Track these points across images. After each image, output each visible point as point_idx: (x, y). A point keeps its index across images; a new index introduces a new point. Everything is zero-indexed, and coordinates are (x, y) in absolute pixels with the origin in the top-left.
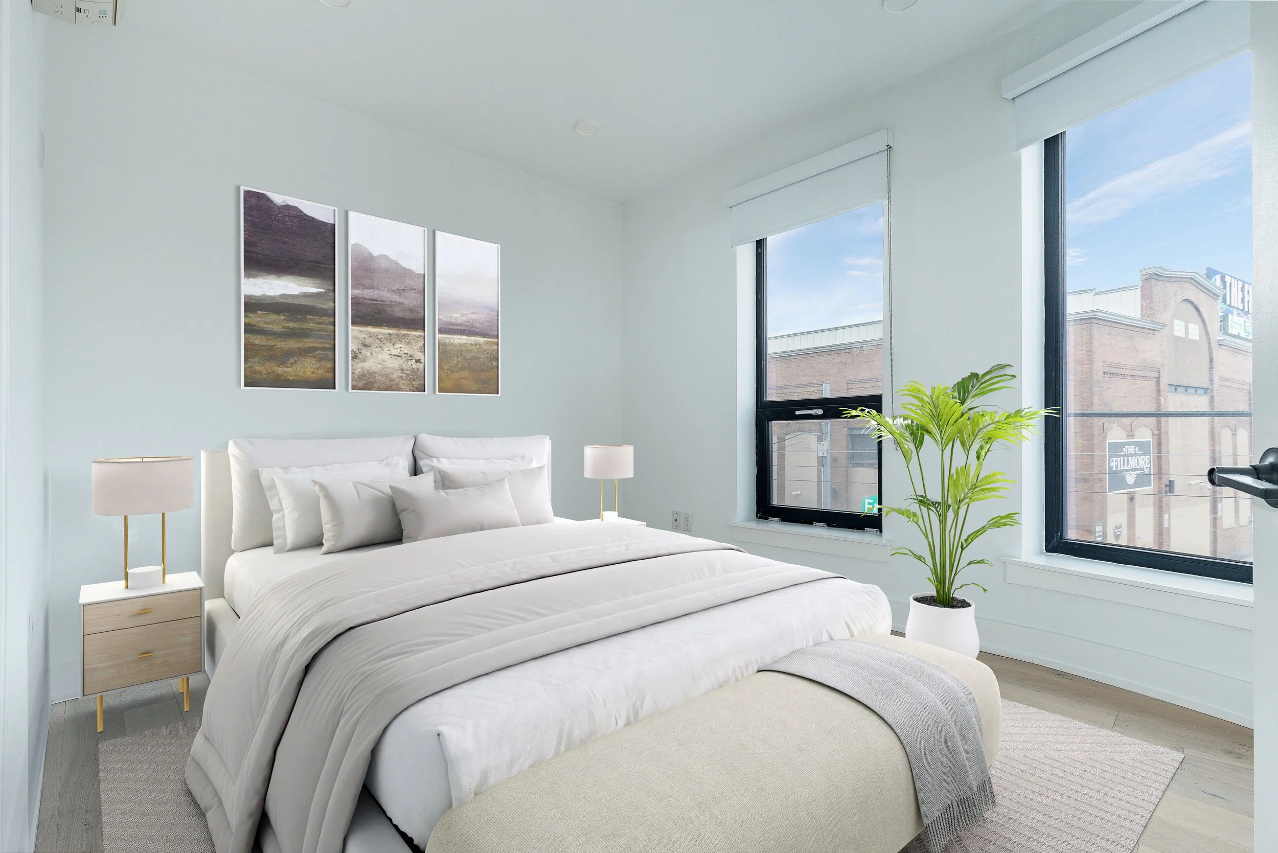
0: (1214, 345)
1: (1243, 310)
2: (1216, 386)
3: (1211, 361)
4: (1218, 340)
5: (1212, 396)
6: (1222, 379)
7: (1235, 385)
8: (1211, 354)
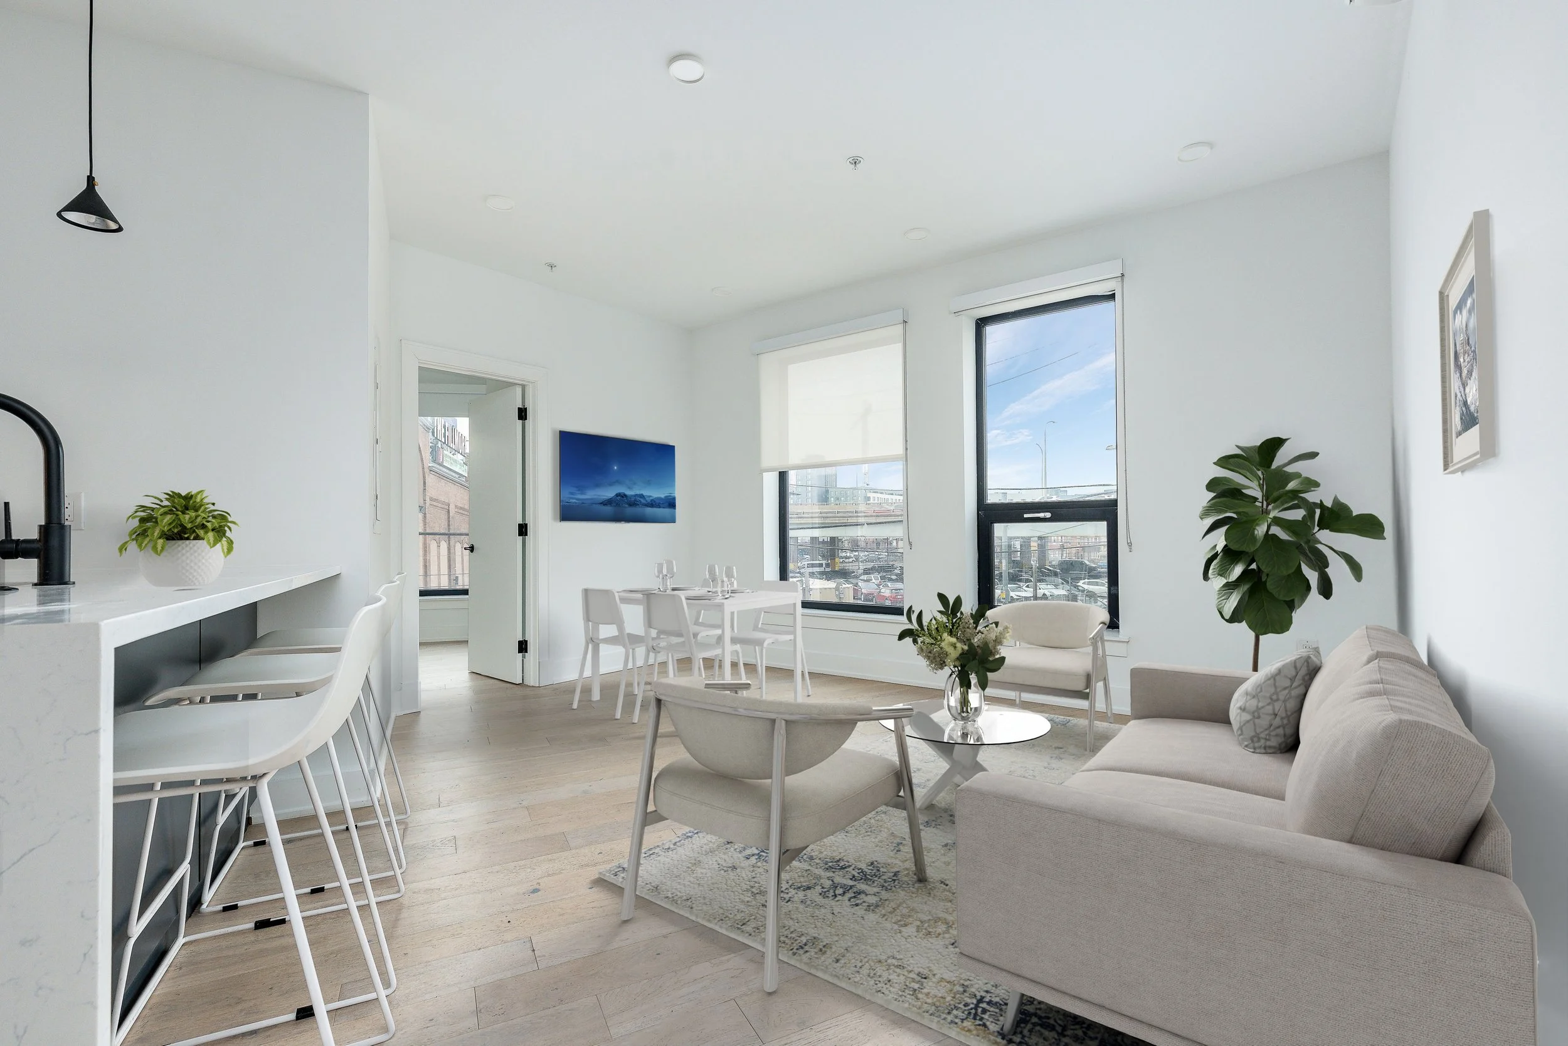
0: (427, 470)
1: (445, 443)
2: (428, 504)
3: (425, 483)
4: (429, 467)
5: (425, 514)
6: (431, 499)
7: (440, 505)
8: (424, 477)
